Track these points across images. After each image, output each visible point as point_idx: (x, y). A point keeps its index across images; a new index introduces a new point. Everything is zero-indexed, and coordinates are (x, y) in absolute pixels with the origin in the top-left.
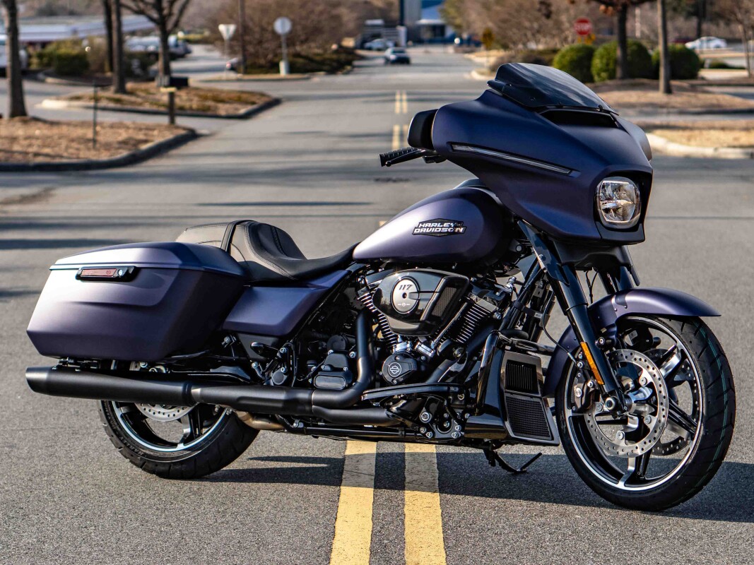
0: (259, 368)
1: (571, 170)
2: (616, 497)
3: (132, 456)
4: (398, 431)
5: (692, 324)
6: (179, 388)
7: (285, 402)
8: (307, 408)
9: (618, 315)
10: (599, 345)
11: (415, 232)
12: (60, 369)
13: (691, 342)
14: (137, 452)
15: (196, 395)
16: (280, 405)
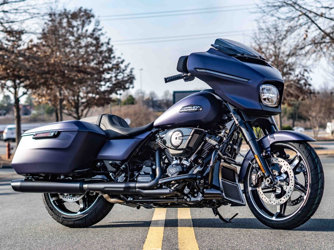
0: (113, 175)
1: (249, 80)
2: (272, 224)
4: (174, 199)
5: (304, 144)
9: (271, 143)
10: (263, 156)
12: (26, 180)
13: (303, 152)
14: (60, 217)
15: (85, 188)
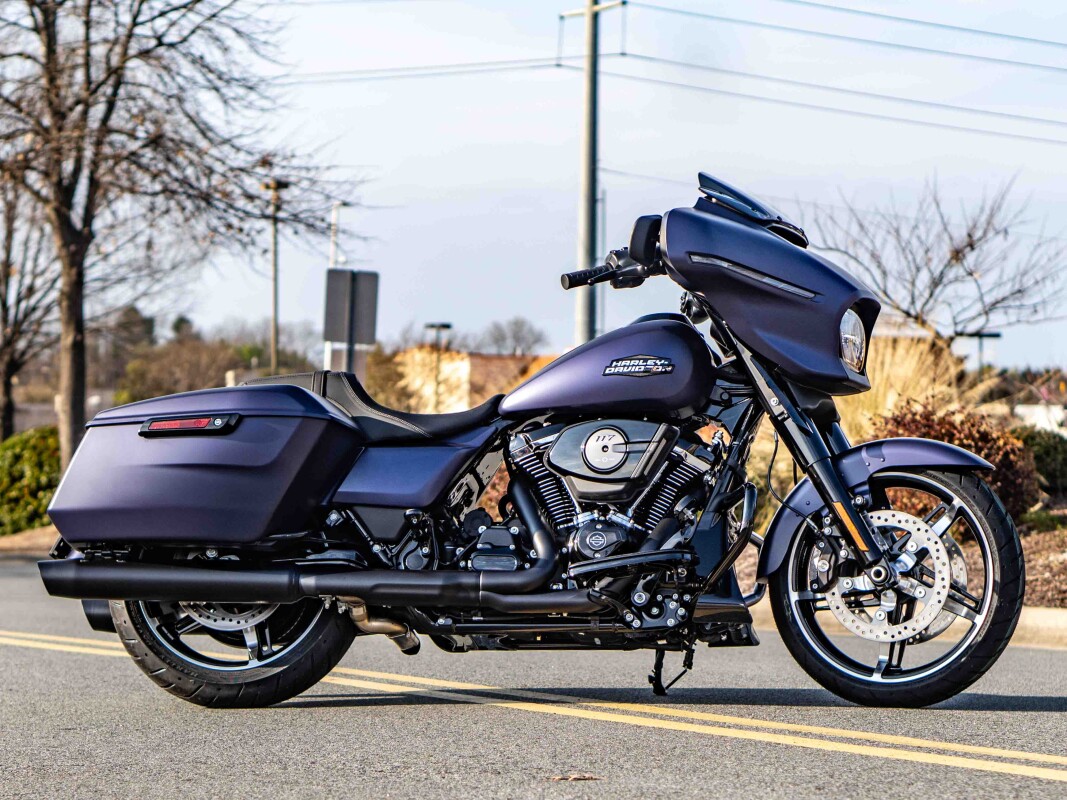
3: (180, 679)
6: (283, 578)
7: (443, 587)
8: (472, 595)
11: (607, 372)
16: (435, 592)
